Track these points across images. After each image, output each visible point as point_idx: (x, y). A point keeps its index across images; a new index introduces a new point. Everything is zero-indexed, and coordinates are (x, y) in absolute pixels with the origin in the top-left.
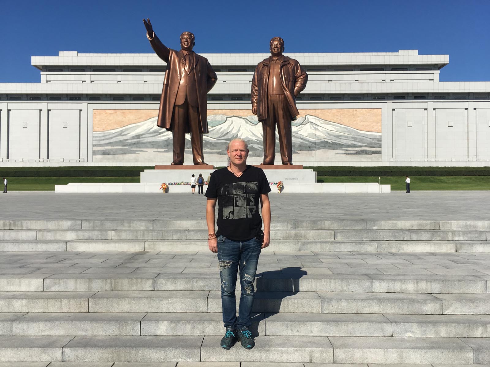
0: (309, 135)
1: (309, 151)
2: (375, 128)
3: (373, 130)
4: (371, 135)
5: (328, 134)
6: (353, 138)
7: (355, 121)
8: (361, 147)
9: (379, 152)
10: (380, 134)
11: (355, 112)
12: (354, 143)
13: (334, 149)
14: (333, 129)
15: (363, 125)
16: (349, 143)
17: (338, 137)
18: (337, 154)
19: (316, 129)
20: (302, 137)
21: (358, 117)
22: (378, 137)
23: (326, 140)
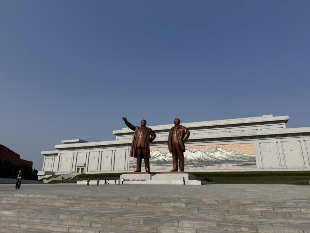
0: (219, 157)
1: (219, 164)
2: (251, 152)
3: (250, 153)
4: (250, 156)
5: (228, 156)
6: (240, 157)
7: (241, 149)
8: (245, 162)
9: (255, 164)
10: (254, 155)
11: (240, 145)
12: (241, 160)
13: (232, 163)
14: (230, 154)
15: (245, 151)
16: (239, 160)
17: (233, 157)
18: (234, 165)
19: (222, 154)
20: (215, 157)
21: (242, 147)
22: (254, 157)
23: (227, 159)
